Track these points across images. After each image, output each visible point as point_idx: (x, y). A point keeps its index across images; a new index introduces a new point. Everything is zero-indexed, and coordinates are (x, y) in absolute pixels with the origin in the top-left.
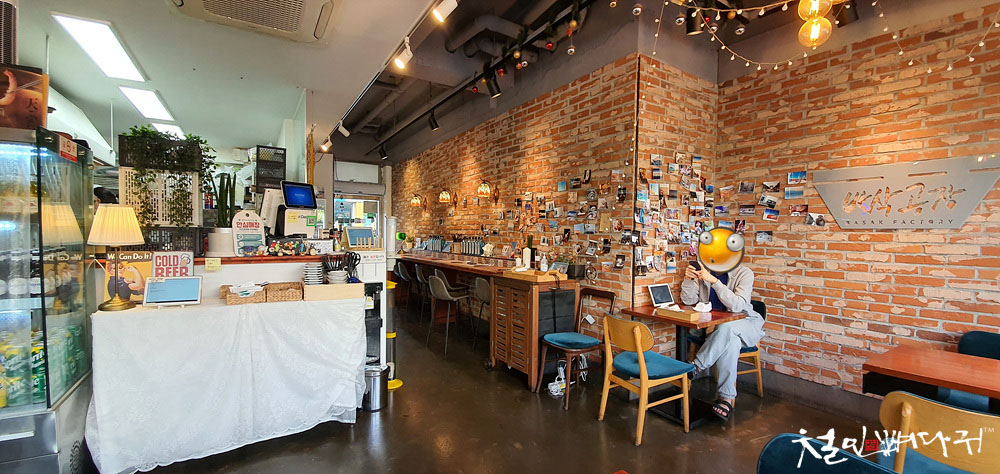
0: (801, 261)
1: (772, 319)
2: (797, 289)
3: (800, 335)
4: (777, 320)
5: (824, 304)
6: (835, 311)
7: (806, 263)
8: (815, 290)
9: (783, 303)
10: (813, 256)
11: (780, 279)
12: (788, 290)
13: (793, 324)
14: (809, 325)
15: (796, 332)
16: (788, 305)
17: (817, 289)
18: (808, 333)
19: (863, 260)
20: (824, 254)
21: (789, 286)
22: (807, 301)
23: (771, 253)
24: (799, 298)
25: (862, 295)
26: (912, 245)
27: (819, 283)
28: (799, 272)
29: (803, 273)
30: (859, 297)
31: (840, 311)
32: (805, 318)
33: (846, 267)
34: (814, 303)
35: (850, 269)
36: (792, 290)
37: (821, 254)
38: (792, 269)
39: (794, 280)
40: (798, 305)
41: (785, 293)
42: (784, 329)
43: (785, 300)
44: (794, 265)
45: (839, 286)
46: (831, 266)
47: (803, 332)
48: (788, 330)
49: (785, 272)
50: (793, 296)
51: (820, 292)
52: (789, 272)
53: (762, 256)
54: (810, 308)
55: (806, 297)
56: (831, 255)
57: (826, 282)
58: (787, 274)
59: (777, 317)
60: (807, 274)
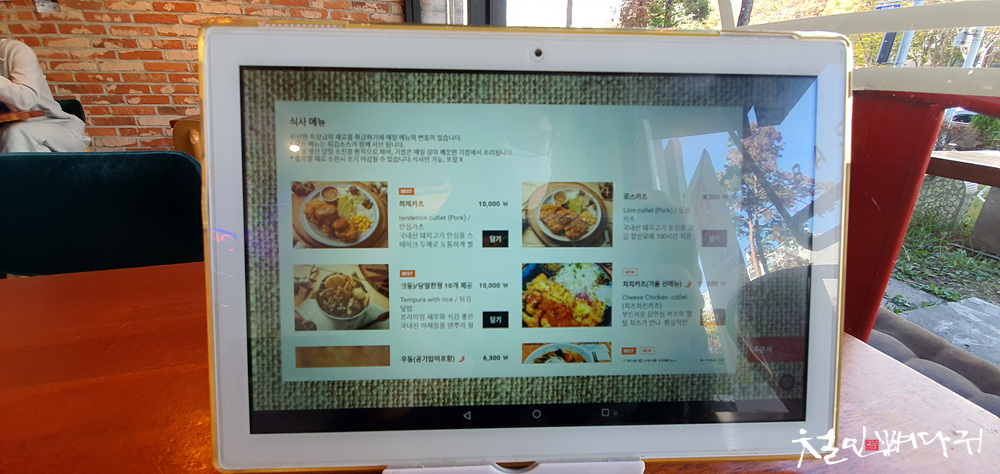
1: (97, 122)
3: (139, 135)
4: (106, 122)
5: (152, 93)
6: (165, 99)
8: (136, 77)
9: (104, 98)
11: (91, 67)
12: (105, 81)
13: (126, 121)
14: (144, 121)
15: (132, 133)
16: (113, 101)
17: (139, 75)
18: (147, 131)
22: (132, 92)
24: (122, 90)
27: (137, 66)
29: (117, 56)
31: (171, 98)
32: (138, 112)
34: (140, 93)
39: (108, 66)
40: (125, 99)
42: (118, 132)
43: (106, 94)
47: (141, 131)
48: (124, 132)
49: (93, 57)
51: (143, 78)
52: (99, 56)
54: (139, 100)
55: (129, 87)
57: (146, 66)
58: (97, 59)
59: (104, 119)
60: (122, 56)
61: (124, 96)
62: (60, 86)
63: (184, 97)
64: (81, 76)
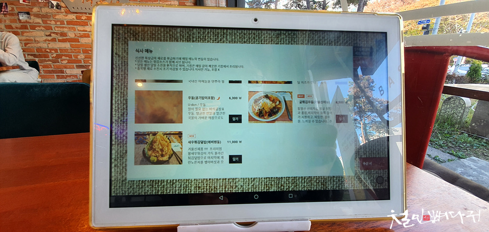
0: (54, 33)
1: (45, 72)
2: (56, 51)
3: (66, 78)
4: (50, 72)
5: (73, 58)
6: (80, 61)
7: (57, 34)
8: (66, 50)
9: (50, 60)
10: (59, 29)
11: (44, 45)
12: (50, 52)
13: (60, 71)
14: (69, 71)
15: (63, 77)
16: (54, 62)
18: (70, 76)
19: (86, 31)
20: (66, 27)
21: (51, 50)
22: (63, 57)
23: (33, 28)
24: (59, 56)
27: (67, 45)
28: (54, 40)
29: (57, 41)
31: (82, 61)
32: (66, 68)
33: (79, 35)
34: (68, 58)
35: (81, 37)
36: (53, 52)
37: (63, 27)
38: (49, 38)
39: (52, 45)
40: (60, 61)
41: (50, 54)
42: (55, 77)
43: (51, 58)
44: (50, 35)
45: (78, 46)
46: (71, 35)
47: (67, 76)
48: (58, 77)
49: (45, 40)
50: (55, 55)
51: (69, 51)
52: (48, 40)
53: (27, 30)
54: (67, 61)
55: (63, 55)
56: (69, 28)
57: (71, 45)
58: (47, 42)
59: (49, 70)
60: (60, 41)
61: (59, 60)
62: (28, 55)
63: (89, 60)
64: (39, 50)
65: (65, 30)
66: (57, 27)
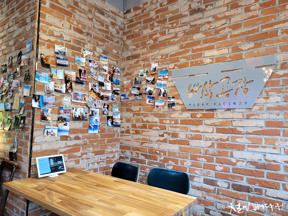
0: (166, 133)
2: (165, 153)
7: (168, 134)
10: (172, 129)
19: (199, 132)
20: (178, 127)
21: (160, 151)
23: (151, 127)
25: (200, 157)
26: (225, 120)
28: (165, 141)
30: (198, 159)
33: (190, 136)
35: (192, 138)
36: (162, 154)
37: (176, 127)
38: (162, 138)
41: (158, 156)
44: (162, 136)
45: (187, 150)
46: (182, 136)
50: (162, 158)
53: (146, 130)
56: (182, 128)
65: (178, 130)
66: (171, 127)
